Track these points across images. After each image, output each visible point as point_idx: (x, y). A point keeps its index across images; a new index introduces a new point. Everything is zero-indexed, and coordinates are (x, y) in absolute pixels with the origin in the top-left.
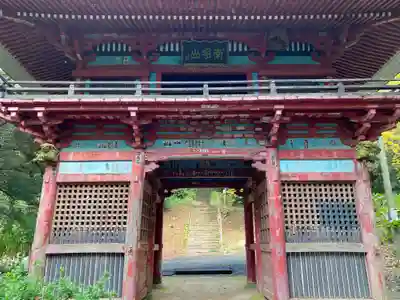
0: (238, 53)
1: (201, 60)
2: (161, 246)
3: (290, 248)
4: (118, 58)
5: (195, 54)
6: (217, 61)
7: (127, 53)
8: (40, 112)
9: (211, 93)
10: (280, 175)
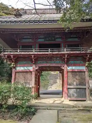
0: (58, 38)
1: (49, 40)
2: (39, 87)
3: (68, 87)
4: (28, 40)
5: (47, 39)
6: (53, 40)
7: (30, 38)
8: (12, 56)
9: (50, 51)
10: (67, 70)
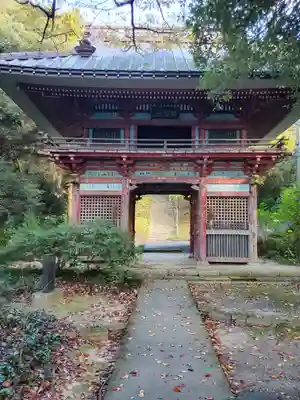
0: (187, 112)
1: (163, 117)
6: (173, 118)
7: (115, 111)
8: (72, 157)
9: (168, 147)
10: (206, 192)
